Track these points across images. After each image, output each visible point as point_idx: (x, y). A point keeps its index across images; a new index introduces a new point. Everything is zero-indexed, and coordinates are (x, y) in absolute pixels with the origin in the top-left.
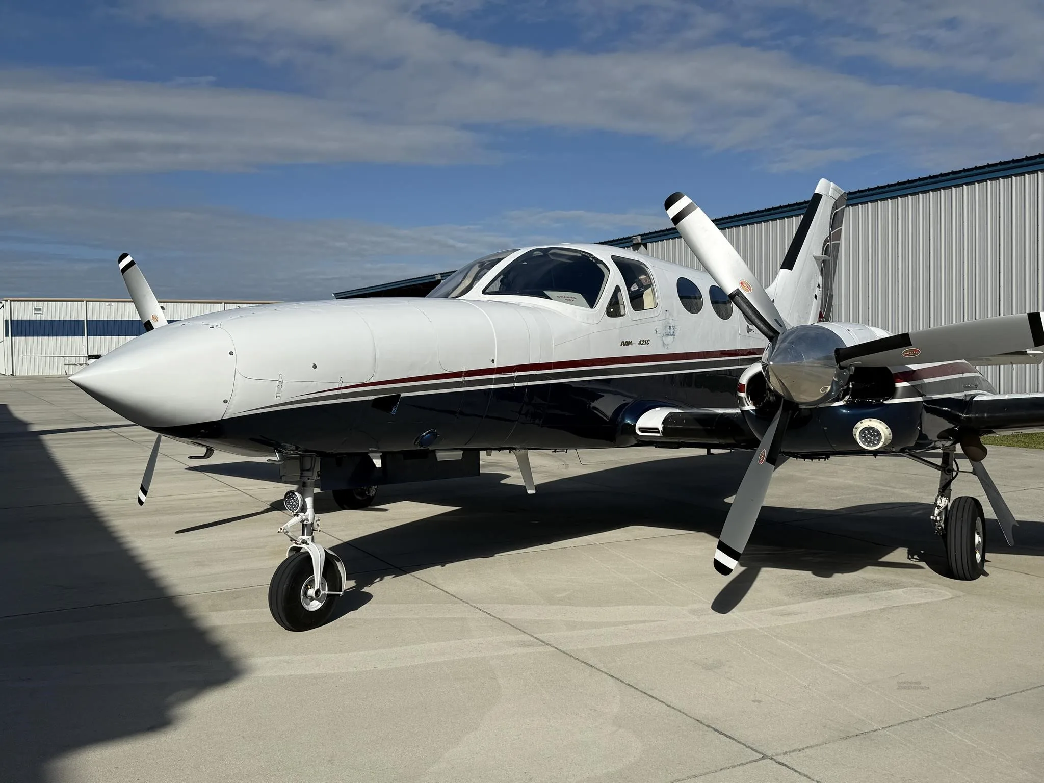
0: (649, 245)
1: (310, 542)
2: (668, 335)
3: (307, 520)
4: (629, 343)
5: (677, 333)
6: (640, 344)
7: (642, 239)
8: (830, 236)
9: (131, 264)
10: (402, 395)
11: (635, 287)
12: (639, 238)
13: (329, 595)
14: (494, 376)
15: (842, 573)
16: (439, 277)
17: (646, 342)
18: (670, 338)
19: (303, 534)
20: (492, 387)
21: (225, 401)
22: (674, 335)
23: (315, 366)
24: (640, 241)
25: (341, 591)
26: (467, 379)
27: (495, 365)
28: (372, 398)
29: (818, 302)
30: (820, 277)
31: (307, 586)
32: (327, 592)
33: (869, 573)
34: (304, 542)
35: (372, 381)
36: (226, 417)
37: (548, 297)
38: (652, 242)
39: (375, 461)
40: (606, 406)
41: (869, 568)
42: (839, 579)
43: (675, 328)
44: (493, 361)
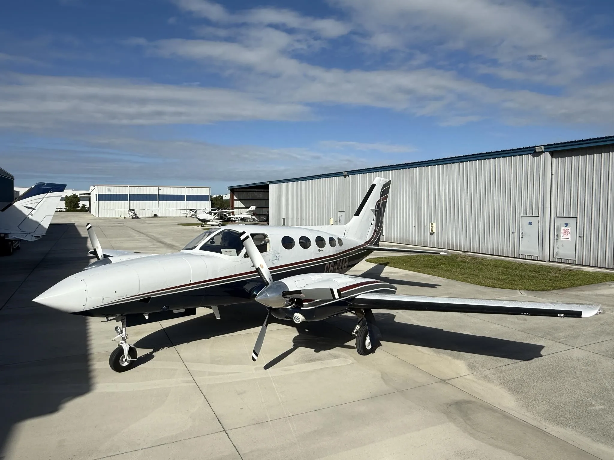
0: (350, 176)
1: (124, 343)
3: (123, 336)
5: (280, 258)
7: (347, 173)
8: (380, 199)
10: (151, 297)
13: (131, 361)
14: (191, 286)
15: (324, 350)
16: (268, 183)
18: (276, 261)
19: (122, 340)
20: (190, 290)
21: (84, 306)
22: (278, 259)
23: (116, 292)
25: (136, 358)
26: (179, 288)
27: (192, 282)
28: (139, 299)
29: (373, 227)
30: (375, 216)
31: (122, 357)
32: (130, 359)
34: (122, 343)
35: (139, 294)
36: (85, 310)
39: (146, 317)
43: (279, 256)
44: (190, 281)
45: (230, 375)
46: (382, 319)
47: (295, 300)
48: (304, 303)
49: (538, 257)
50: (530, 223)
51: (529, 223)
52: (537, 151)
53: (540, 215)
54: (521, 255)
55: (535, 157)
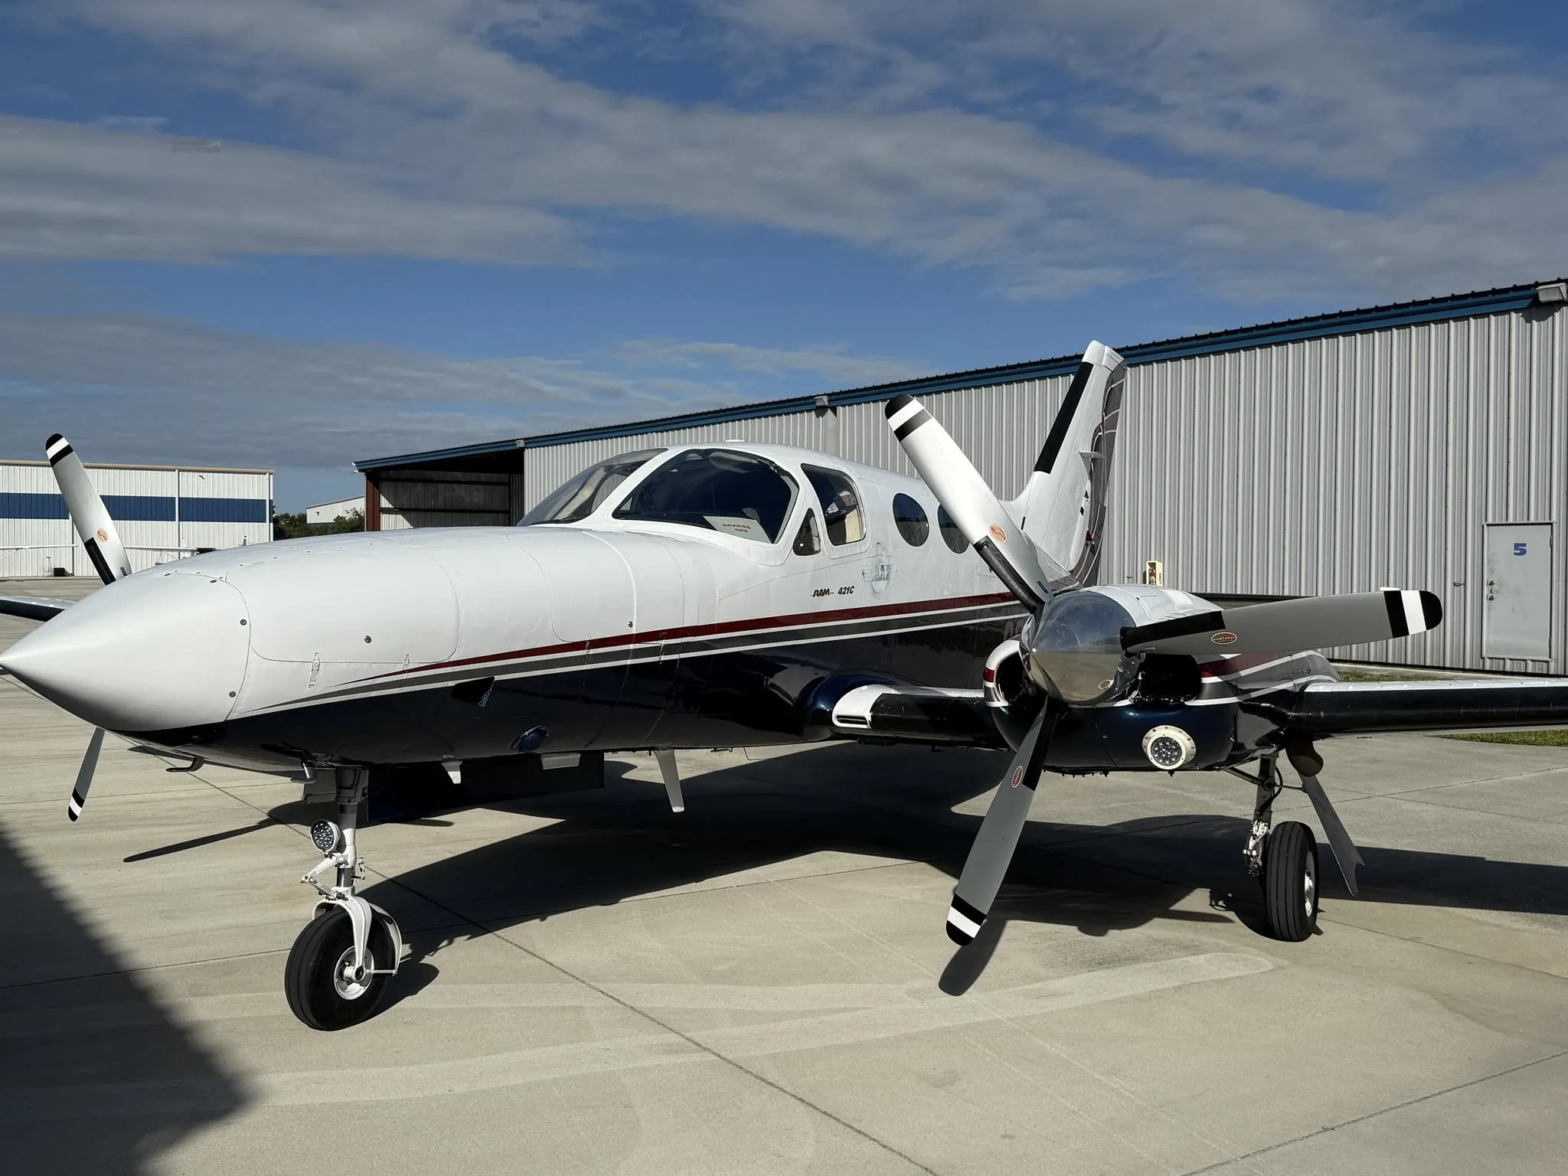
0: (840, 409)
1: (348, 896)
2: (880, 579)
3: (346, 863)
4: (826, 592)
5: (893, 576)
6: (840, 593)
7: (829, 401)
8: (1102, 423)
9: (67, 451)
10: (497, 678)
11: (833, 509)
12: (825, 399)
13: (375, 975)
14: (632, 646)
15: (1120, 929)
16: (521, 444)
17: (850, 590)
18: (882, 584)
19: (338, 884)
20: (629, 662)
21: (232, 694)
22: (888, 578)
23: (368, 640)
24: (827, 404)
25: (393, 968)
26: (592, 651)
27: (634, 631)
28: (451, 684)
29: (1085, 519)
30: (1089, 482)
31: (343, 962)
32: (372, 970)
33: (1157, 929)
34: (341, 896)
35: (451, 660)
36: (234, 716)
37: (709, 526)
38: (844, 406)
39: (451, 774)
40: (790, 683)
41: (1157, 921)
42: (1116, 938)
43: (889, 568)
44: (631, 625)
45: (827, 1018)
46: (1224, 831)
47: (1140, 678)
48: (1208, 680)
49: (1552, 665)
50: (1520, 549)
51: (1517, 546)
52: (1543, 298)
53: (1554, 519)
54: (1488, 661)
55: (1534, 322)
